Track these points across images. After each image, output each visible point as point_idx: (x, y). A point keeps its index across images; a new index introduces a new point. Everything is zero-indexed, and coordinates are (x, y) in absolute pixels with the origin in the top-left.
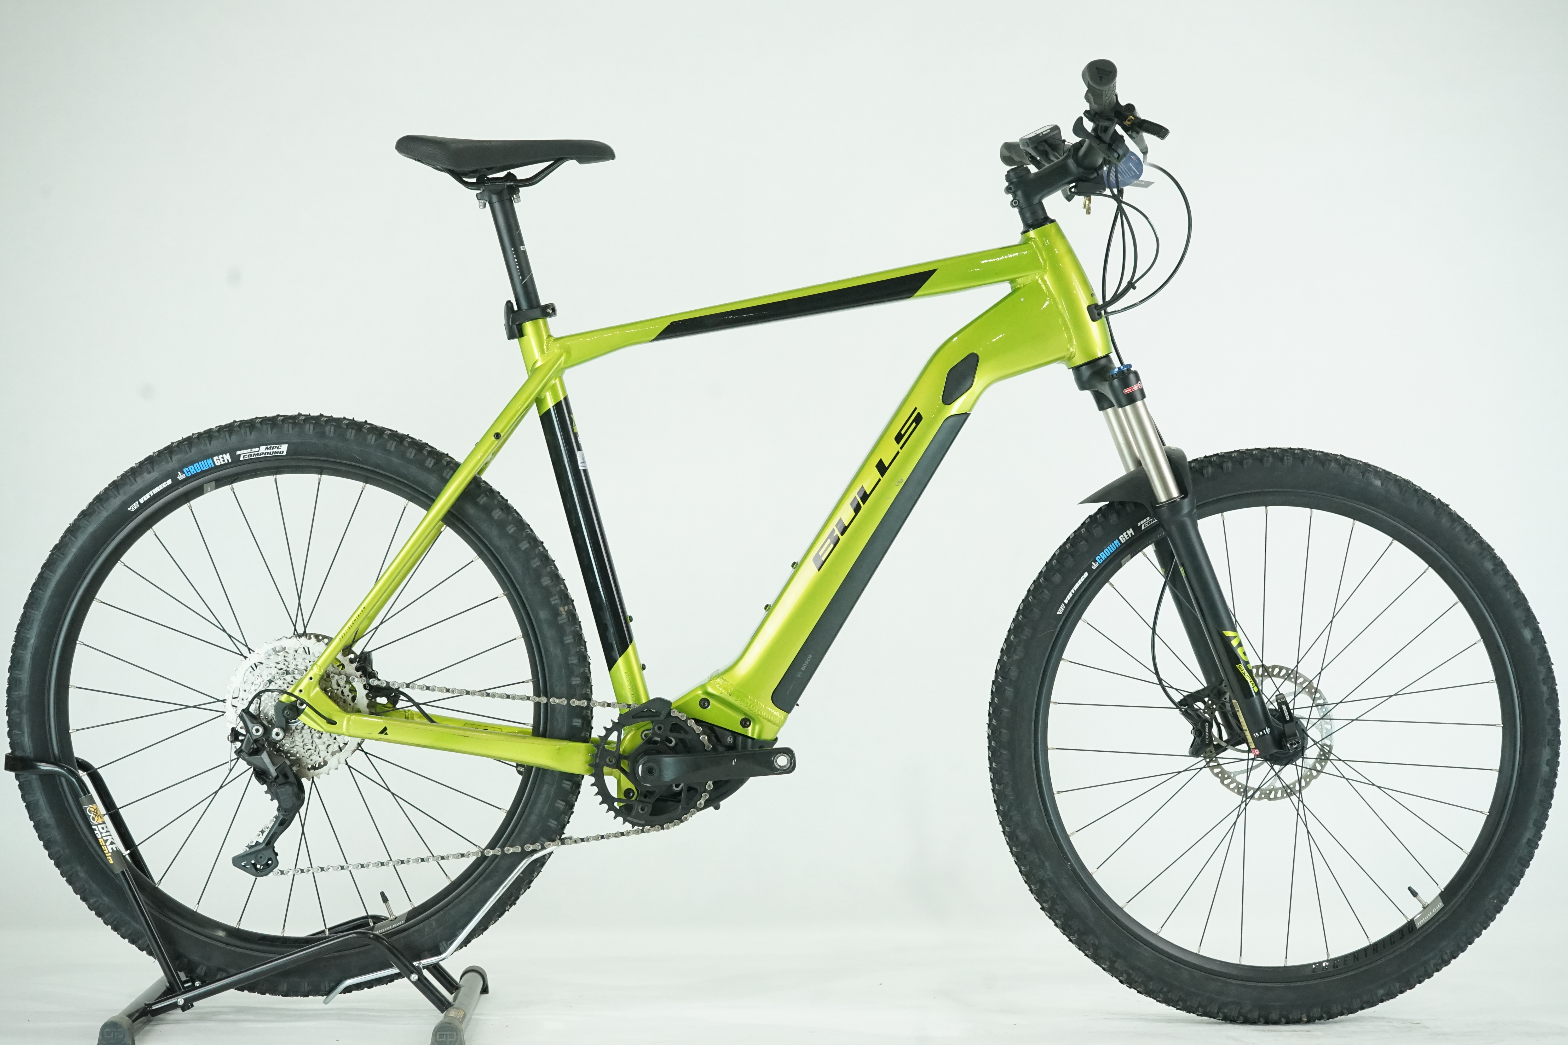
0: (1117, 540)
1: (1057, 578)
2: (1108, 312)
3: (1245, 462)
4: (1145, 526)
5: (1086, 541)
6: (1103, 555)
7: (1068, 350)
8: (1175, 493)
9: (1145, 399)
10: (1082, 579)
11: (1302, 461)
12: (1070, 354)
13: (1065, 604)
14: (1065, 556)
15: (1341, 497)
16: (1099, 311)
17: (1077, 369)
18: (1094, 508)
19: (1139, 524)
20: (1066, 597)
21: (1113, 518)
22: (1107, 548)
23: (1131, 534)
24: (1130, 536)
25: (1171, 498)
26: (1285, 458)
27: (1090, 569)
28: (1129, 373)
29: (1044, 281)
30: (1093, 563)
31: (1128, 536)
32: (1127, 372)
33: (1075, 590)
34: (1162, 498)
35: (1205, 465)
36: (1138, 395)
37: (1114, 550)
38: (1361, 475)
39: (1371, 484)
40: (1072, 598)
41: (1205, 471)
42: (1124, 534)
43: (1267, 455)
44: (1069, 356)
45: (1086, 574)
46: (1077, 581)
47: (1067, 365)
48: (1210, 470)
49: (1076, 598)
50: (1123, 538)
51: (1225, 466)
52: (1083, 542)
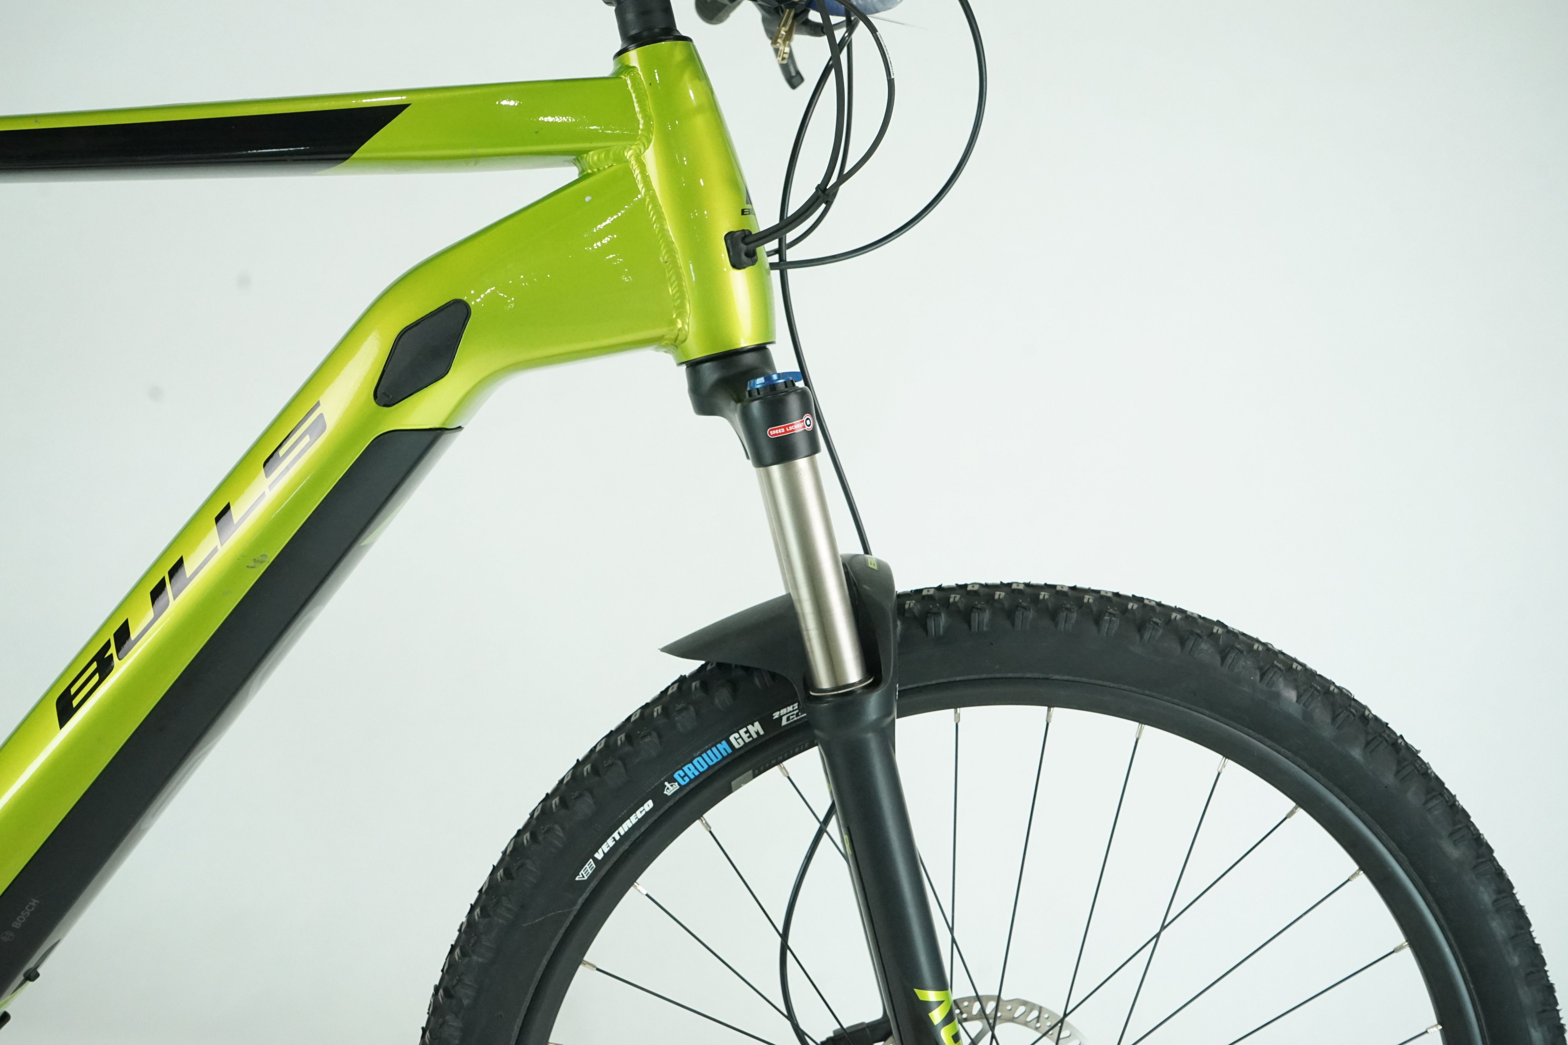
0: (724, 742)
1: (585, 806)
2: (788, 260)
3: (1019, 614)
4: (788, 719)
5: (660, 736)
6: (691, 770)
7: (673, 323)
8: (853, 673)
9: (817, 456)
10: (639, 814)
11: (1141, 628)
12: (676, 332)
13: (595, 860)
14: (610, 762)
15: (1207, 712)
16: (751, 246)
17: (694, 366)
18: (690, 666)
19: (776, 715)
20: (600, 846)
21: (722, 697)
22: (700, 755)
23: (757, 733)
24: (755, 736)
25: (841, 684)
26: (1107, 618)
27: (657, 795)
28: (788, 393)
29: (642, 166)
30: (666, 783)
31: (750, 736)
32: (783, 388)
33: (622, 833)
34: (824, 681)
35: (935, 610)
36: (802, 445)
37: (715, 761)
38: (1259, 674)
39: (1277, 696)
40: (613, 850)
41: (931, 624)
42: (742, 731)
43: (1068, 606)
44: (673, 337)
45: (649, 805)
46: (628, 817)
47: (676, 357)
48: (943, 620)
49: (625, 847)
50: (739, 739)
51: (975, 617)
52: (653, 738)
